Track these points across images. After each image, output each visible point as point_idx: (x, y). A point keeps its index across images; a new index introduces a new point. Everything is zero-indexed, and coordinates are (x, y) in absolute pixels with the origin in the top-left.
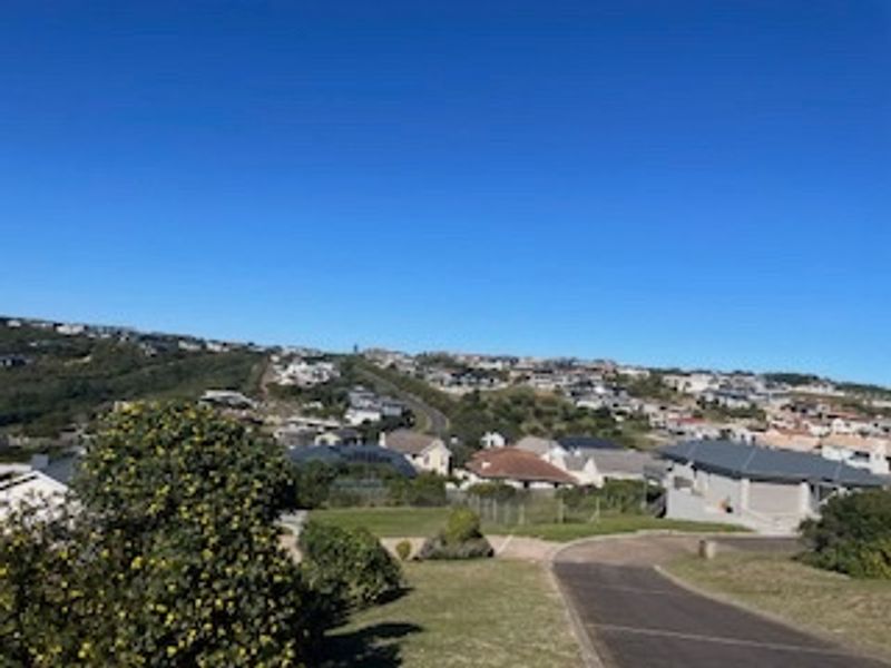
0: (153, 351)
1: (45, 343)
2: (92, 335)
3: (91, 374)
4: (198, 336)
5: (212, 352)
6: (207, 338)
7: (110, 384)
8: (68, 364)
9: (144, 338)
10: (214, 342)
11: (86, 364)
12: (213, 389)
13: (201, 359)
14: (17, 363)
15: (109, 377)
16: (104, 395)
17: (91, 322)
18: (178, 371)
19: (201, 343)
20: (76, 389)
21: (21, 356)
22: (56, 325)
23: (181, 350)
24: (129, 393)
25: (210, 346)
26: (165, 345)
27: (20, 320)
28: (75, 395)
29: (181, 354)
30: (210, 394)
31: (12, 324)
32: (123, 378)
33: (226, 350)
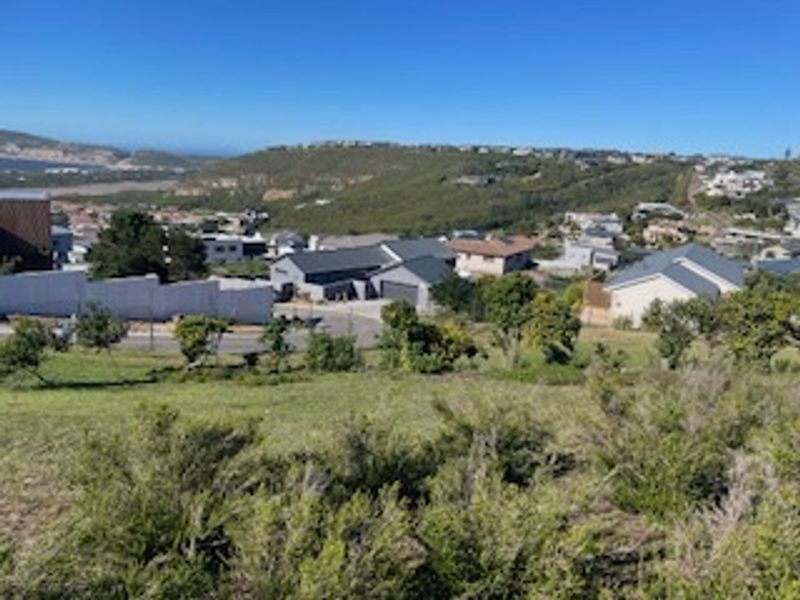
0: (587, 166)
1: (506, 164)
2: (538, 155)
3: (541, 187)
4: (622, 150)
5: (637, 165)
6: (631, 150)
7: (556, 196)
8: (525, 180)
9: (580, 155)
10: (638, 155)
11: (537, 180)
12: (644, 201)
13: (628, 171)
14: (491, 181)
15: (555, 189)
16: (552, 207)
18: (608, 183)
19: (627, 156)
20: (532, 202)
21: (492, 176)
22: (512, 150)
23: (611, 164)
24: (573, 204)
25: (635, 159)
26: (595, 160)
27: (486, 147)
28: (532, 207)
29: (609, 168)
30: (643, 206)
31: (483, 151)
32: (564, 190)
33: (650, 161)
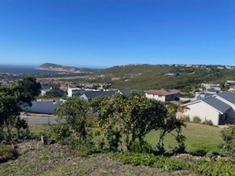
0: (210, 70)
1: (183, 69)
2: (194, 67)
3: (194, 76)
4: (223, 65)
5: (228, 69)
6: (226, 65)
7: (199, 79)
8: (189, 74)
9: (208, 66)
10: (228, 66)
11: (193, 74)
12: (229, 80)
13: (224, 71)
14: (178, 74)
15: (199, 77)
16: (198, 82)
17: (194, 64)
18: (218, 75)
19: (224, 66)
20: (191, 80)
21: (178, 73)
22: (185, 65)
23: (218, 69)
24: (205, 81)
25: (227, 67)
26: (213, 68)
27: (178, 65)
28: (191, 82)
29: (218, 70)
30: (228, 81)
31: (176, 66)
32: (203, 77)
33: (232, 68)
